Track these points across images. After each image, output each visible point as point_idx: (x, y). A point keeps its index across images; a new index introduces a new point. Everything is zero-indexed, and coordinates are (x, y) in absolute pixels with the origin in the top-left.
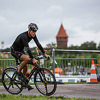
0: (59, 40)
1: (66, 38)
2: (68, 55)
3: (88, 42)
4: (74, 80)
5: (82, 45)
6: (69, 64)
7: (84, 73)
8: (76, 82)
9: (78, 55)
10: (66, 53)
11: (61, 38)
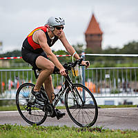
0: (89, 38)
1: (100, 35)
2: (104, 62)
3: (134, 42)
4: (113, 101)
5: (125, 46)
6: (107, 76)
7: (128, 90)
8: (116, 104)
9: (119, 62)
10: (100, 59)
11: (91, 35)
